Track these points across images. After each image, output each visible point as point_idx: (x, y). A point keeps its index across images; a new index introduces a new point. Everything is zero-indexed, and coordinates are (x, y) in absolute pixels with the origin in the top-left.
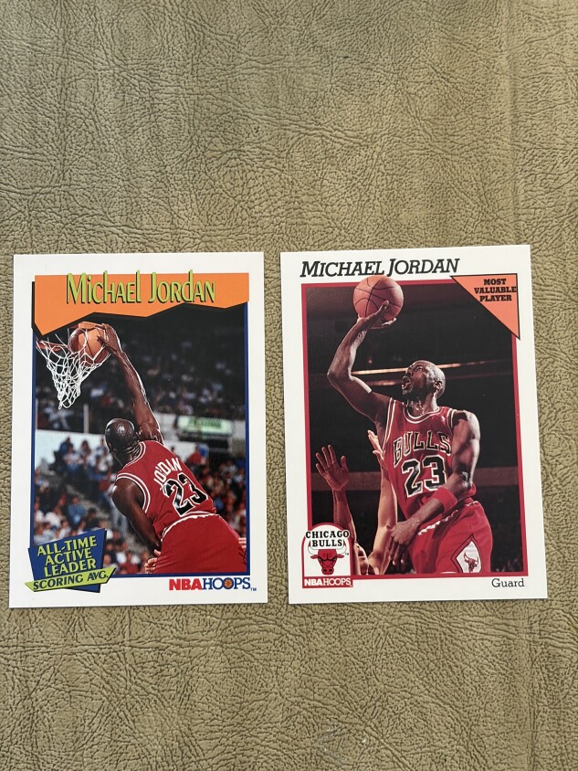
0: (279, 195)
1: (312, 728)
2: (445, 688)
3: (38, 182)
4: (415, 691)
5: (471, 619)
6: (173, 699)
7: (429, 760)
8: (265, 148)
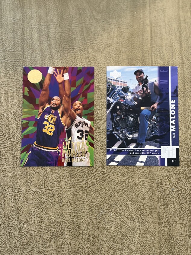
0: (85, 61)
1: (96, 211)
2: (134, 199)
3: (16, 58)
4: (125, 200)
5: (141, 180)
6: (57, 204)
7: (130, 220)
8: (80, 48)
